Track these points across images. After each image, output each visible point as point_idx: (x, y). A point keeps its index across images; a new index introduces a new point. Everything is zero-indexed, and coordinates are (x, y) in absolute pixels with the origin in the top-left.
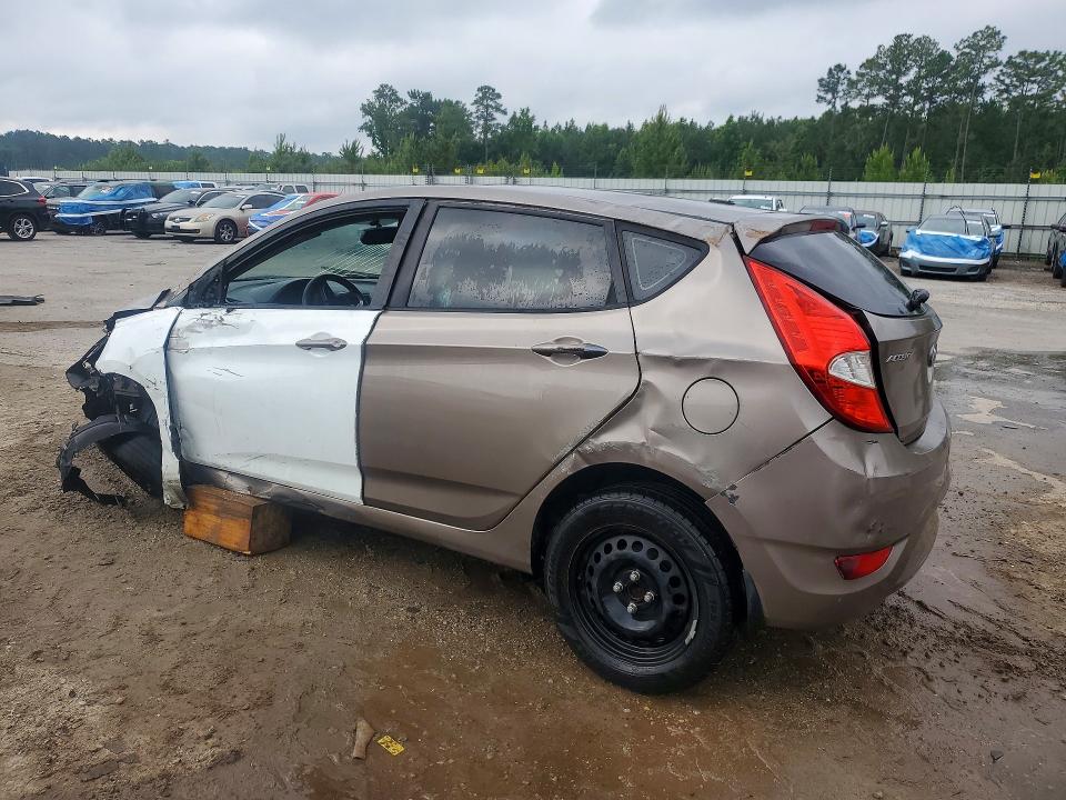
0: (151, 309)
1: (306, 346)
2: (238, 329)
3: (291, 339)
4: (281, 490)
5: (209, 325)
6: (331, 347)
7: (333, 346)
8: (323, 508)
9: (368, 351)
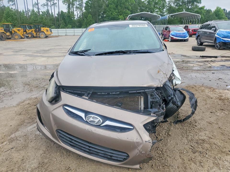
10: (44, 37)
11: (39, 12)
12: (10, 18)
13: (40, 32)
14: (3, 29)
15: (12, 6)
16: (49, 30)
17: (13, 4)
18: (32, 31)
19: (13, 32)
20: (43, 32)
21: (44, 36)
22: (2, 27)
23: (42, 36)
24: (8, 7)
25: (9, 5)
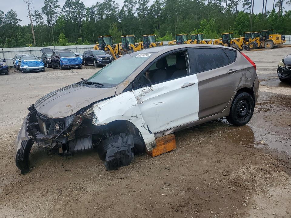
0: (114, 96)
1: (183, 88)
2: (159, 90)
3: (180, 87)
4: (176, 128)
5: (147, 92)
6: (190, 86)
7: (191, 85)
8: (188, 127)
9: (200, 83)
10: (270, 47)
11: (281, 12)
12: (241, 25)
13: (267, 41)
14: (222, 40)
15: (247, 10)
16: (280, 37)
17: (248, 7)
18: (256, 41)
19: (231, 43)
20: (271, 40)
21: (272, 46)
22: (221, 38)
23: (269, 45)
24: (242, 12)
25: (243, 10)
